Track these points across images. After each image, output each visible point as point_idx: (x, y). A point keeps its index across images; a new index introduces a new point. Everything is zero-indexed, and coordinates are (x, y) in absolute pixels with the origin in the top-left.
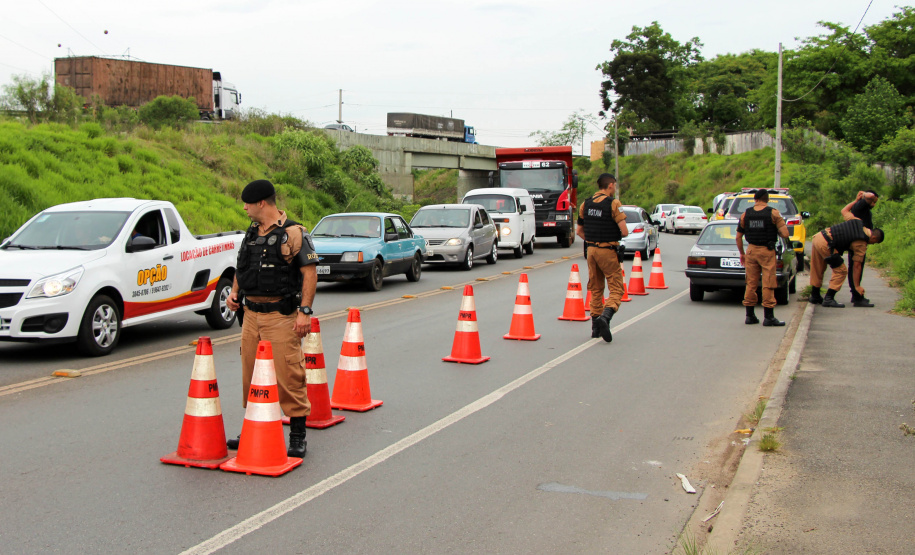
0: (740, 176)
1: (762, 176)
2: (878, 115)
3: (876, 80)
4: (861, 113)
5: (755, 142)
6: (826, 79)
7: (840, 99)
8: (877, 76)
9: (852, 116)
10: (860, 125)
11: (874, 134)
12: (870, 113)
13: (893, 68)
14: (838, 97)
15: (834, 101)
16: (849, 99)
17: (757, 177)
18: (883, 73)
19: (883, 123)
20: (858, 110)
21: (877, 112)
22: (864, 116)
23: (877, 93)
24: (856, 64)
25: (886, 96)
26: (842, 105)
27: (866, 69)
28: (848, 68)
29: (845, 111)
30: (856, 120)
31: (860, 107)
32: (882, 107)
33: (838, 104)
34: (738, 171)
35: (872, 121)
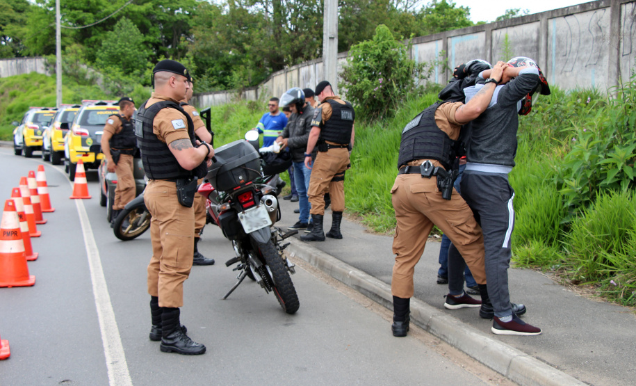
0: (14, 96)
1: (36, 96)
2: (126, 49)
3: (123, 20)
4: (114, 46)
5: (20, 68)
6: (83, 17)
7: (95, 35)
8: (124, 17)
9: (106, 48)
10: (114, 56)
11: (123, 64)
12: (120, 46)
13: (133, 12)
14: (93, 33)
15: (90, 36)
16: (102, 35)
17: (31, 96)
18: (127, 16)
19: (130, 55)
20: (111, 44)
21: (125, 46)
22: (116, 49)
23: (125, 31)
24: (105, 7)
25: (132, 33)
26: (96, 40)
27: (114, 12)
28: (99, 10)
29: (101, 45)
30: (110, 52)
31: (111, 41)
32: (129, 42)
33: (93, 38)
34: (12, 91)
35: (122, 53)
